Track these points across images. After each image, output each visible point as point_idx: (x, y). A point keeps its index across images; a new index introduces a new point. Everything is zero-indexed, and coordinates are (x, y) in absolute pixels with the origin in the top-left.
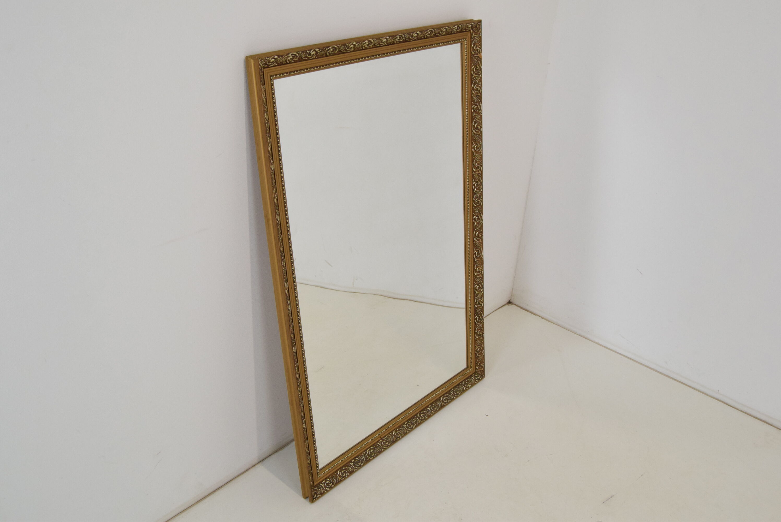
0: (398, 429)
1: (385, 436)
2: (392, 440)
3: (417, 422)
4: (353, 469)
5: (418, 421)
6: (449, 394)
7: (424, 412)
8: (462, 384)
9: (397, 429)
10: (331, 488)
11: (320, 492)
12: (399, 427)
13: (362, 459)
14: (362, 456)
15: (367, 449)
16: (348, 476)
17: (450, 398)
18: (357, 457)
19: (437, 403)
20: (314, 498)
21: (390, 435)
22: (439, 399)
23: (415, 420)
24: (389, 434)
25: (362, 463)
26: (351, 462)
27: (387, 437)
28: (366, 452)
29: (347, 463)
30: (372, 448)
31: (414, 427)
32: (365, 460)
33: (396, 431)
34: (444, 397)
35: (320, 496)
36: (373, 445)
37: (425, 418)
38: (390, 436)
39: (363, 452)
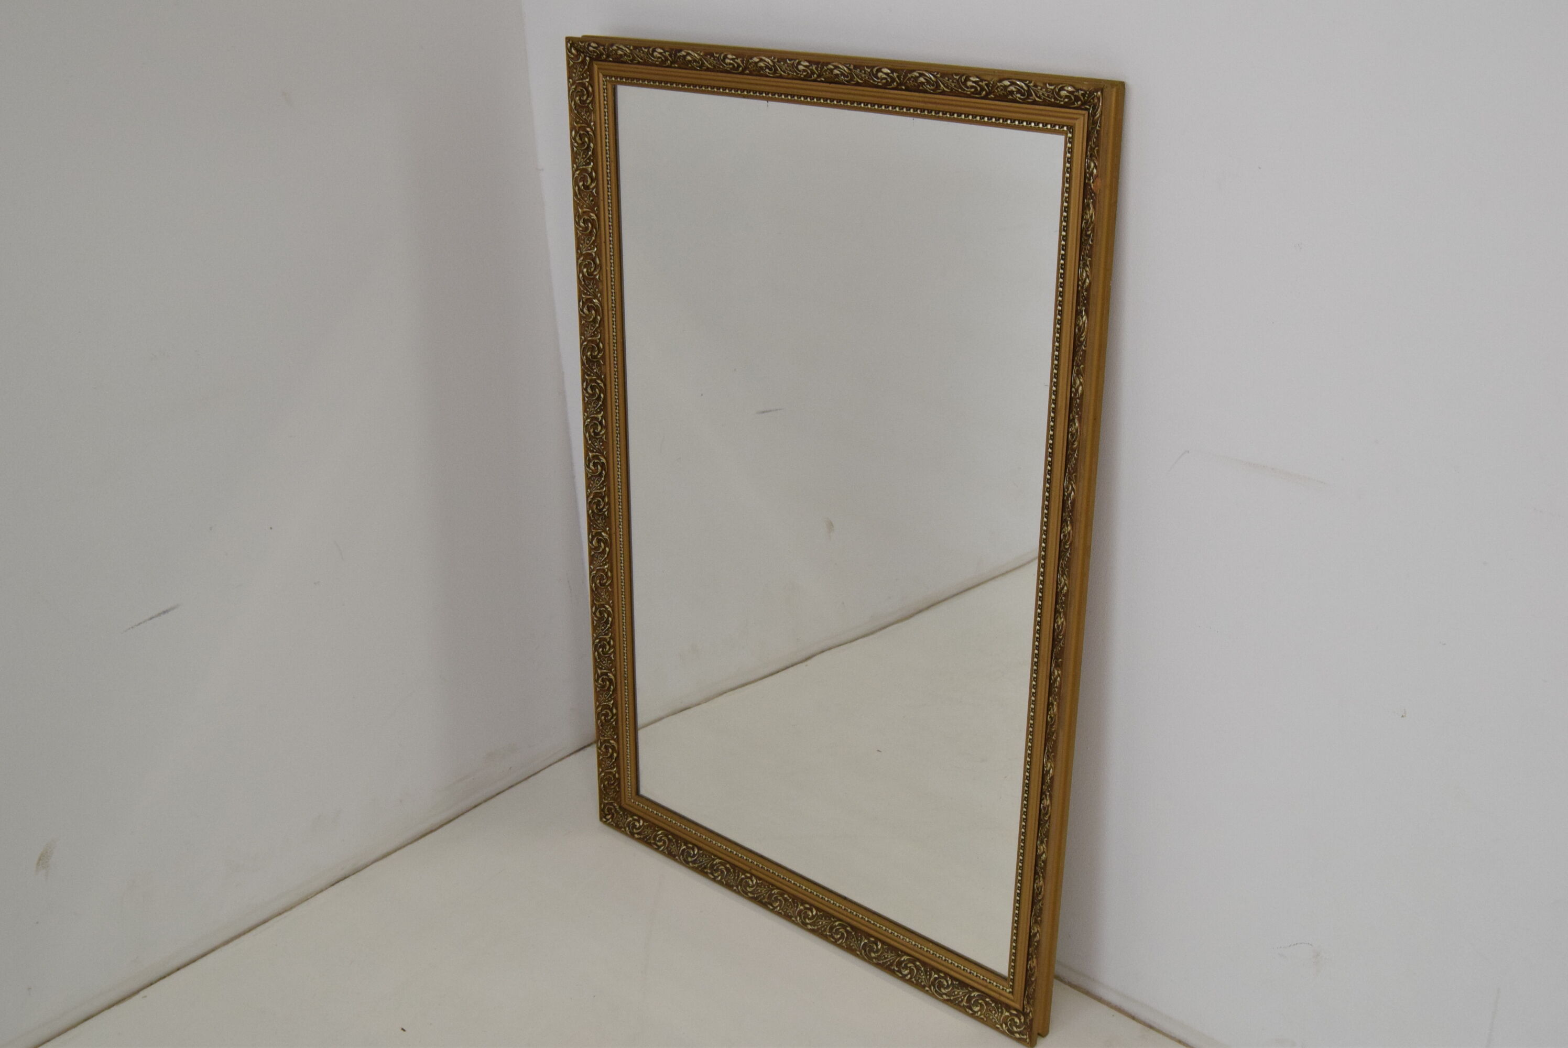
0: (786, 896)
1: (760, 879)
2: (760, 896)
3: (822, 927)
4: (675, 853)
5: (825, 930)
6: (926, 972)
7: (851, 933)
8: (970, 992)
9: (784, 894)
10: (632, 835)
11: (618, 821)
12: (795, 898)
13: (700, 860)
14: (704, 856)
15: (720, 858)
16: (662, 852)
17: (919, 978)
18: (699, 849)
19: (887, 952)
20: (605, 818)
21: (766, 887)
22: (900, 953)
23: (824, 923)
24: (767, 884)
25: (694, 862)
26: (686, 843)
27: (761, 882)
28: (714, 860)
29: (682, 839)
30: (728, 866)
31: (809, 927)
32: (701, 866)
33: (782, 895)
34: (910, 961)
35: (612, 825)
36: (733, 866)
37: (840, 941)
38: (764, 887)
39: (712, 854)
